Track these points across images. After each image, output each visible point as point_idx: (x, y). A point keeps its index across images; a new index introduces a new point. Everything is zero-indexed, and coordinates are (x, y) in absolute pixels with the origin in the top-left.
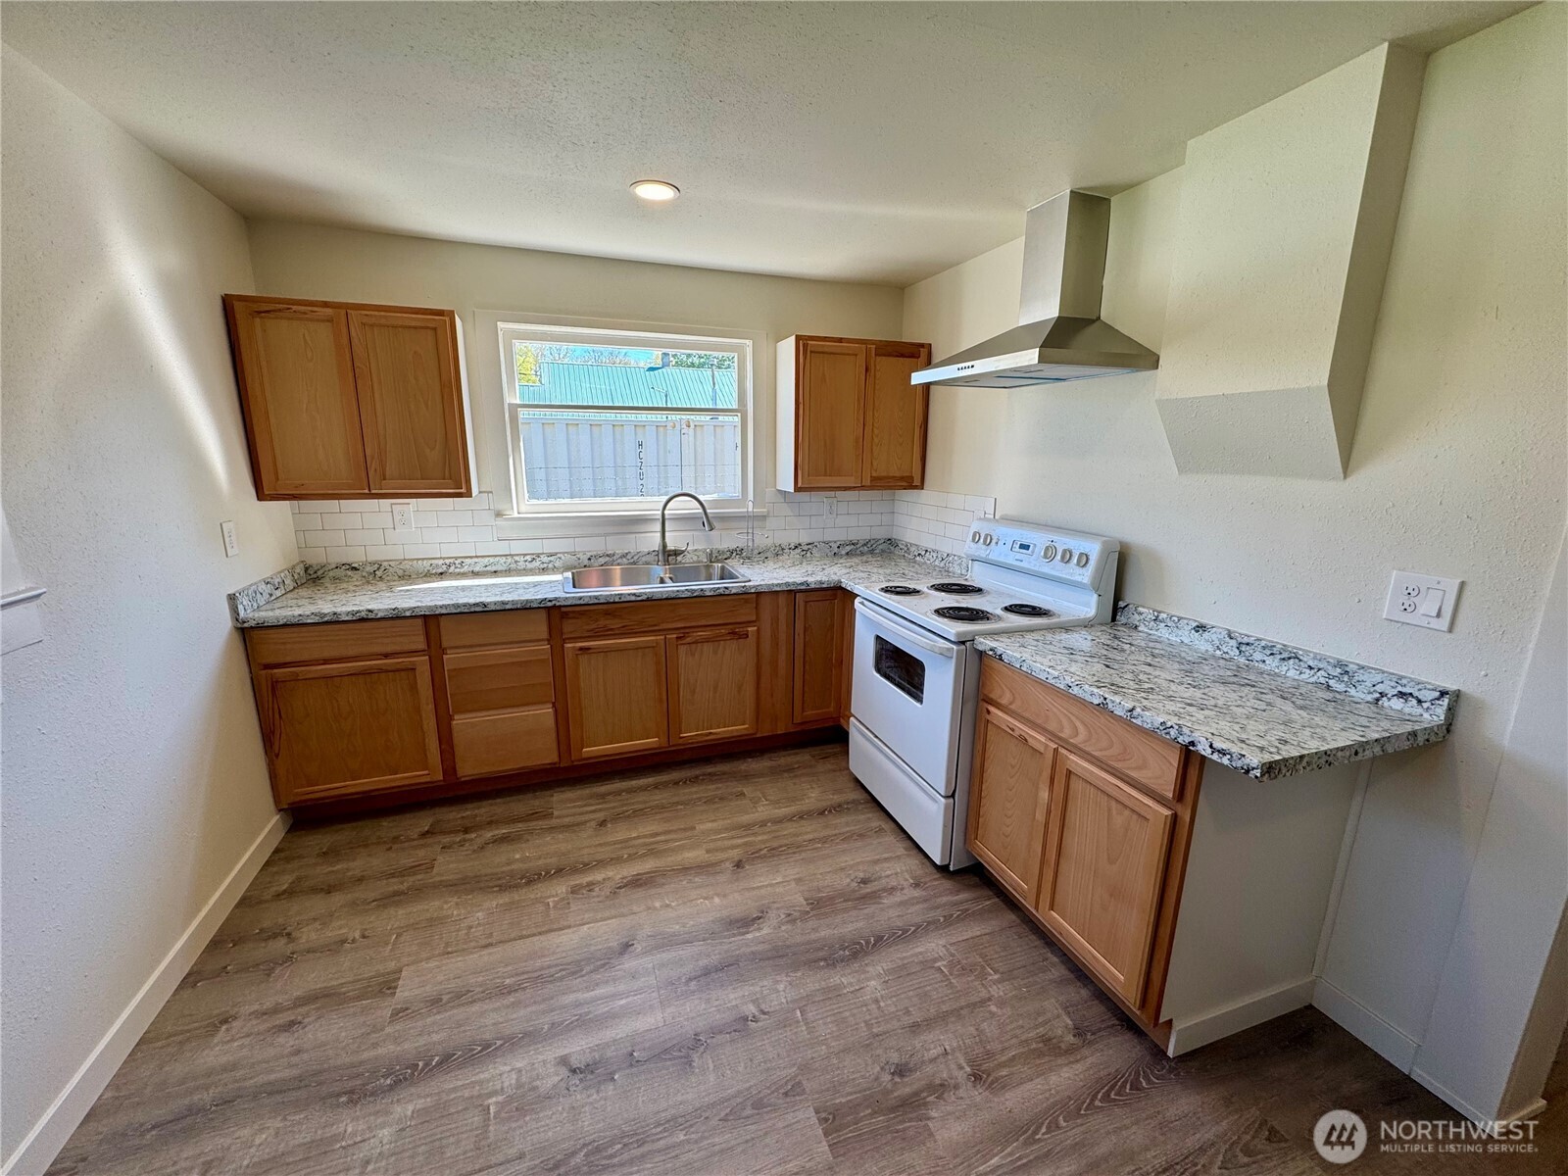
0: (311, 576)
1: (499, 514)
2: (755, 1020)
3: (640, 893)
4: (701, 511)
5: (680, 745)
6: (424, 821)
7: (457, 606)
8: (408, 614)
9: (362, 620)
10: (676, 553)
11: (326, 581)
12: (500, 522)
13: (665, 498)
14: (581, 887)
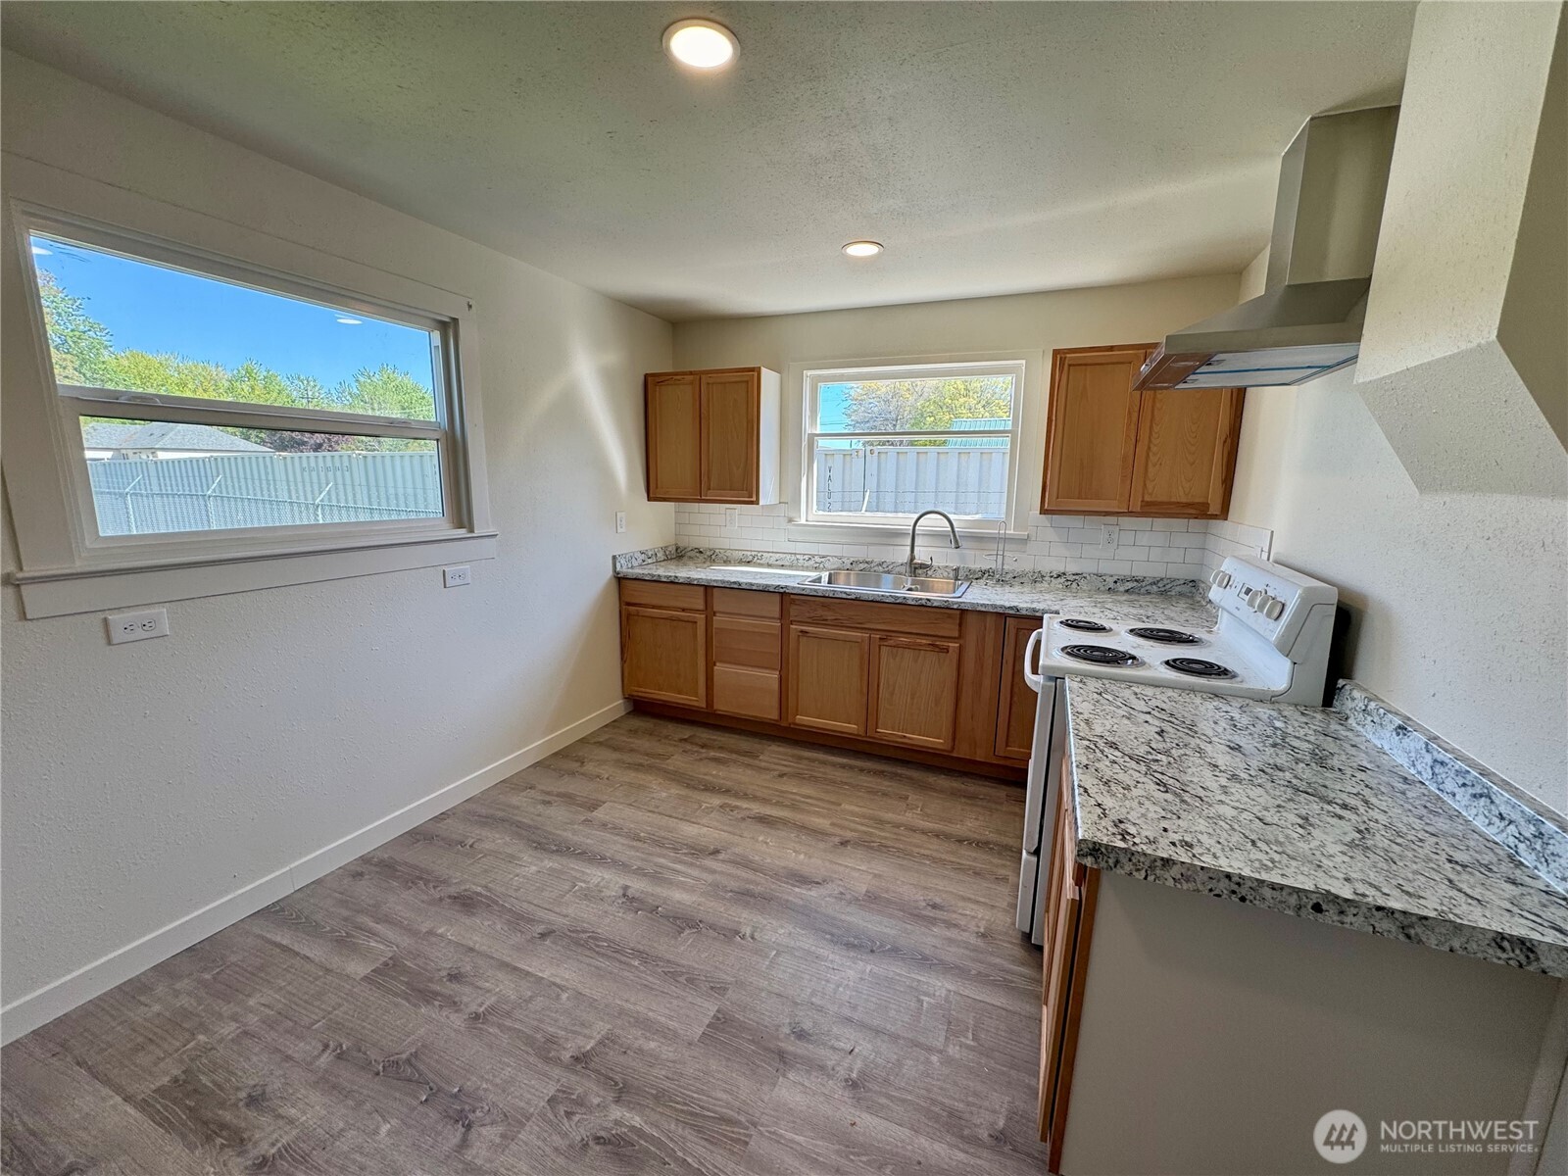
0: (679, 554)
1: (790, 520)
2: (743, 937)
3: (759, 827)
4: (949, 529)
5: (874, 738)
6: (686, 732)
7: (723, 582)
8: (695, 583)
9: (672, 582)
10: (923, 566)
11: (685, 558)
12: (790, 527)
13: (916, 516)
14: (729, 805)
